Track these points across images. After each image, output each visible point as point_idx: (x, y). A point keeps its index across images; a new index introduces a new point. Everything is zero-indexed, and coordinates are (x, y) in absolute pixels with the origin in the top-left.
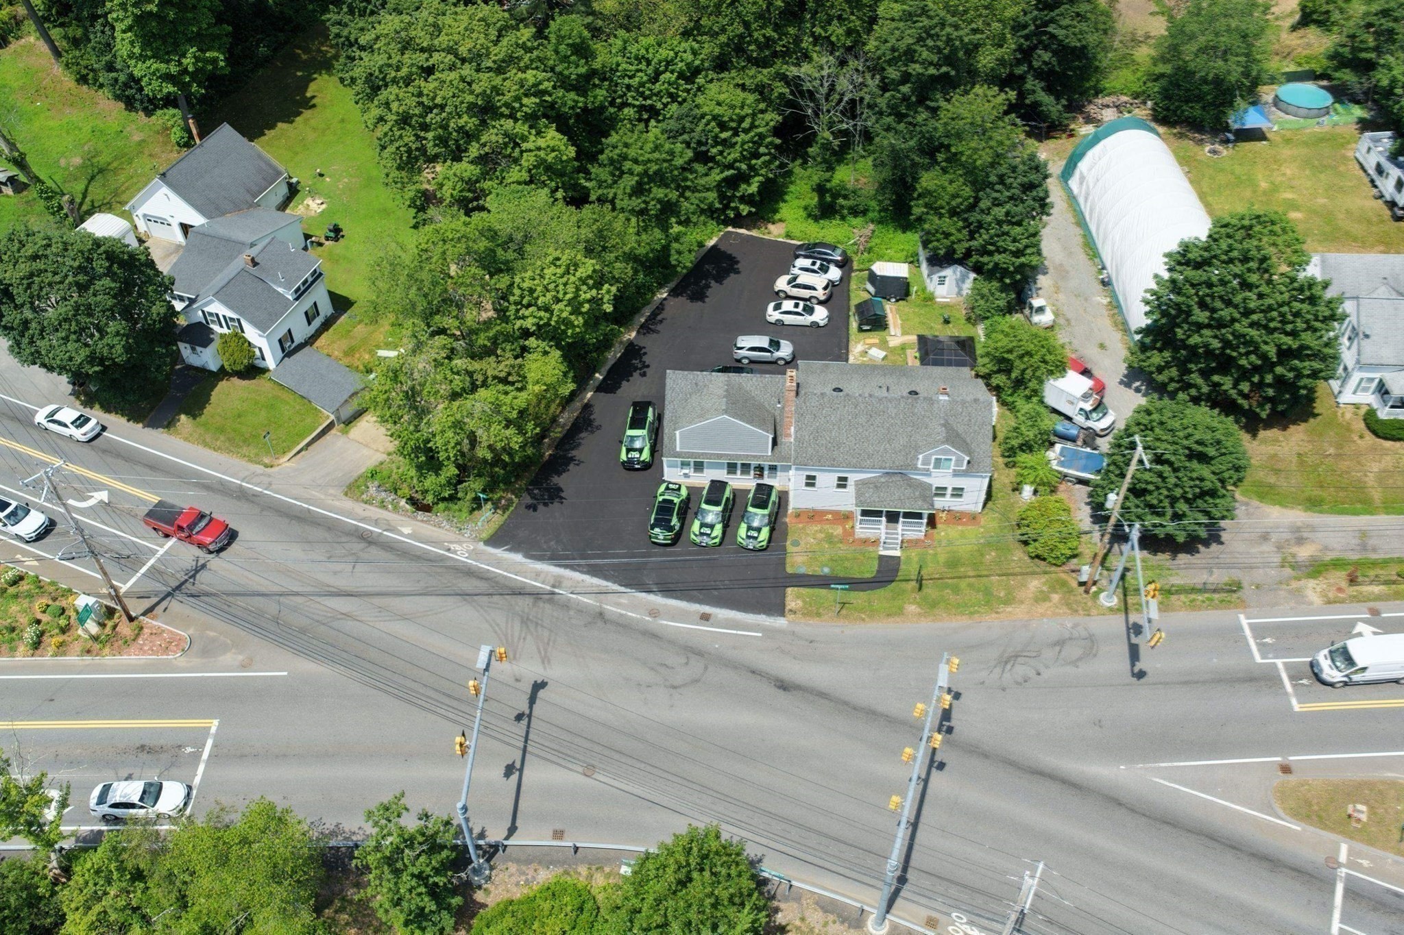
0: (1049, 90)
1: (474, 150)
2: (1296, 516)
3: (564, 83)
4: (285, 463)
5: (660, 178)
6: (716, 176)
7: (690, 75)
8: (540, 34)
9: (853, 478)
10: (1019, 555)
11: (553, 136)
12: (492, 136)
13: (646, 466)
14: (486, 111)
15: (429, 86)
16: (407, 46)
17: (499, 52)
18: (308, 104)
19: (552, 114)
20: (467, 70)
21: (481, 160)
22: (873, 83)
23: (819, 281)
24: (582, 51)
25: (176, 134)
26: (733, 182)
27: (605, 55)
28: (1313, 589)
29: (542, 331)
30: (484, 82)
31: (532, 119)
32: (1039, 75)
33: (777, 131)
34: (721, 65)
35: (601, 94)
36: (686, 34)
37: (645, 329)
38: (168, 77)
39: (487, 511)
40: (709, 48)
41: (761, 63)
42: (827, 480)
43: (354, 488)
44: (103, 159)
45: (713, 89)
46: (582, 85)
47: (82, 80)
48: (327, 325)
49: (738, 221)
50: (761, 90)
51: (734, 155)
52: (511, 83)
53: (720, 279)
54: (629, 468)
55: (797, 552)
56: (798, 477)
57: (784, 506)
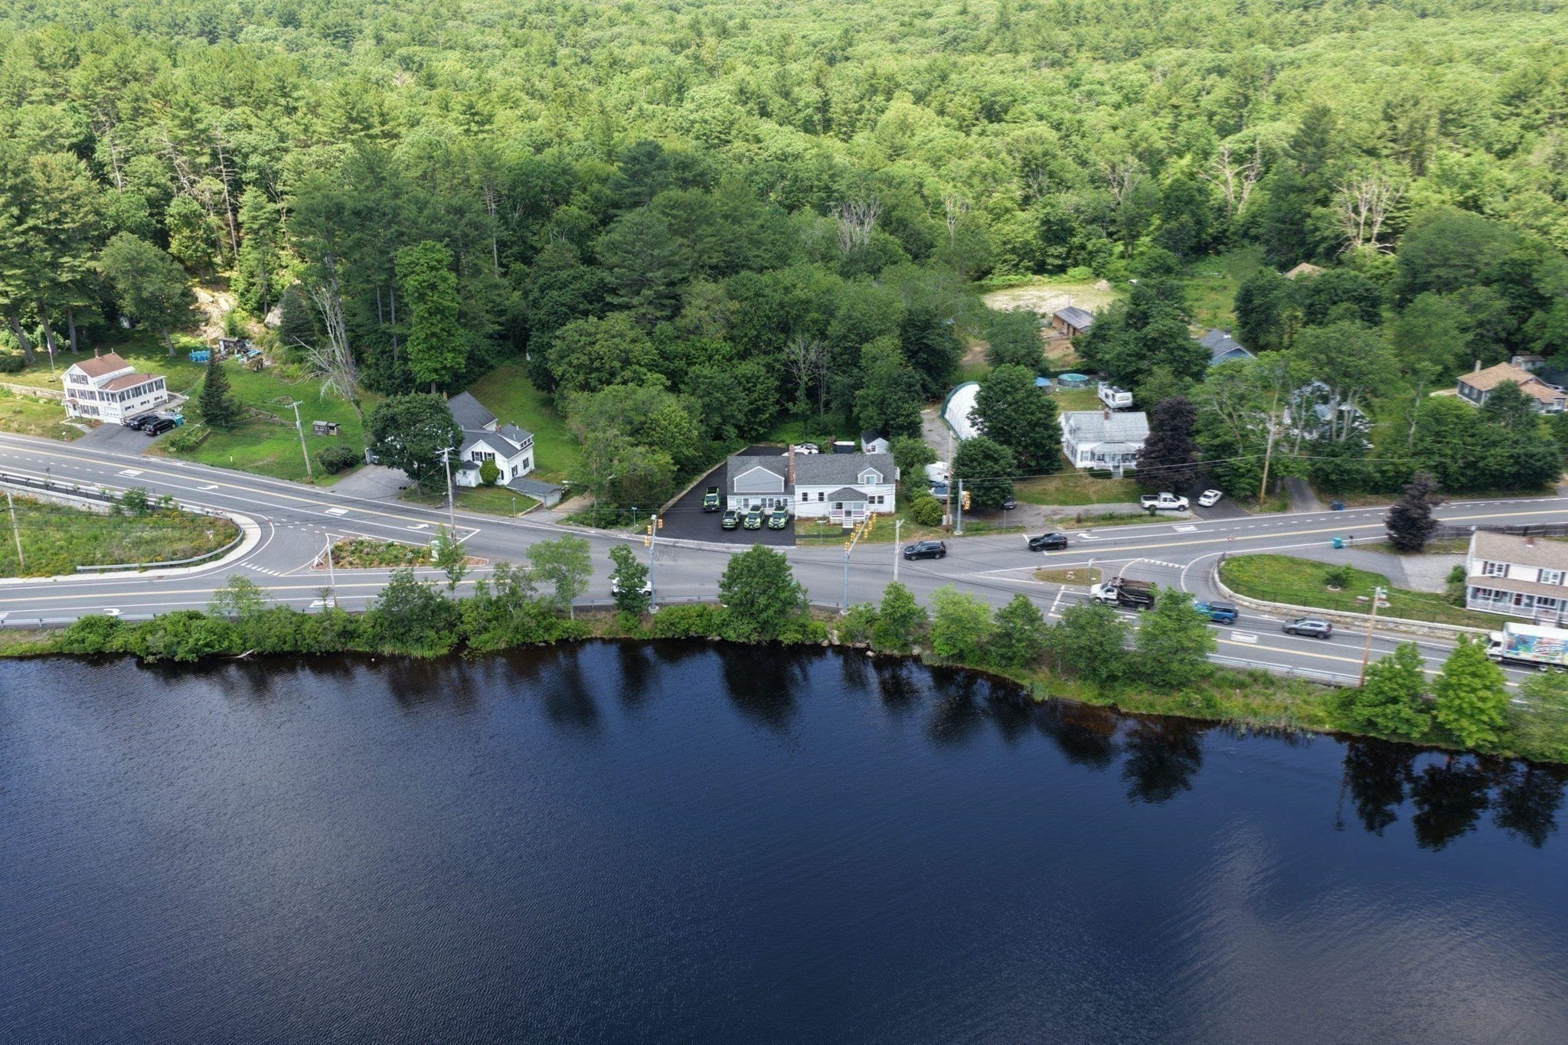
3: (662, 355)
4: (521, 516)
6: (747, 406)
7: (729, 358)
9: (826, 492)
10: (916, 523)
12: (627, 374)
13: (719, 508)
15: (594, 350)
17: (632, 333)
20: (616, 341)
22: (828, 358)
28: (1060, 527)
29: (660, 444)
30: (625, 346)
31: (648, 367)
33: (777, 388)
35: (681, 364)
36: (725, 339)
38: (434, 371)
39: (635, 525)
41: (767, 352)
42: (814, 495)
43: (560, 522)
45: (742, 366)
49: (759, 439)
50: (769, 367)
51: (754, 396)
52: (638, 349)
54: (708, 511)
55: (800, 530)
56: (798, 496)
57: (792, 517)
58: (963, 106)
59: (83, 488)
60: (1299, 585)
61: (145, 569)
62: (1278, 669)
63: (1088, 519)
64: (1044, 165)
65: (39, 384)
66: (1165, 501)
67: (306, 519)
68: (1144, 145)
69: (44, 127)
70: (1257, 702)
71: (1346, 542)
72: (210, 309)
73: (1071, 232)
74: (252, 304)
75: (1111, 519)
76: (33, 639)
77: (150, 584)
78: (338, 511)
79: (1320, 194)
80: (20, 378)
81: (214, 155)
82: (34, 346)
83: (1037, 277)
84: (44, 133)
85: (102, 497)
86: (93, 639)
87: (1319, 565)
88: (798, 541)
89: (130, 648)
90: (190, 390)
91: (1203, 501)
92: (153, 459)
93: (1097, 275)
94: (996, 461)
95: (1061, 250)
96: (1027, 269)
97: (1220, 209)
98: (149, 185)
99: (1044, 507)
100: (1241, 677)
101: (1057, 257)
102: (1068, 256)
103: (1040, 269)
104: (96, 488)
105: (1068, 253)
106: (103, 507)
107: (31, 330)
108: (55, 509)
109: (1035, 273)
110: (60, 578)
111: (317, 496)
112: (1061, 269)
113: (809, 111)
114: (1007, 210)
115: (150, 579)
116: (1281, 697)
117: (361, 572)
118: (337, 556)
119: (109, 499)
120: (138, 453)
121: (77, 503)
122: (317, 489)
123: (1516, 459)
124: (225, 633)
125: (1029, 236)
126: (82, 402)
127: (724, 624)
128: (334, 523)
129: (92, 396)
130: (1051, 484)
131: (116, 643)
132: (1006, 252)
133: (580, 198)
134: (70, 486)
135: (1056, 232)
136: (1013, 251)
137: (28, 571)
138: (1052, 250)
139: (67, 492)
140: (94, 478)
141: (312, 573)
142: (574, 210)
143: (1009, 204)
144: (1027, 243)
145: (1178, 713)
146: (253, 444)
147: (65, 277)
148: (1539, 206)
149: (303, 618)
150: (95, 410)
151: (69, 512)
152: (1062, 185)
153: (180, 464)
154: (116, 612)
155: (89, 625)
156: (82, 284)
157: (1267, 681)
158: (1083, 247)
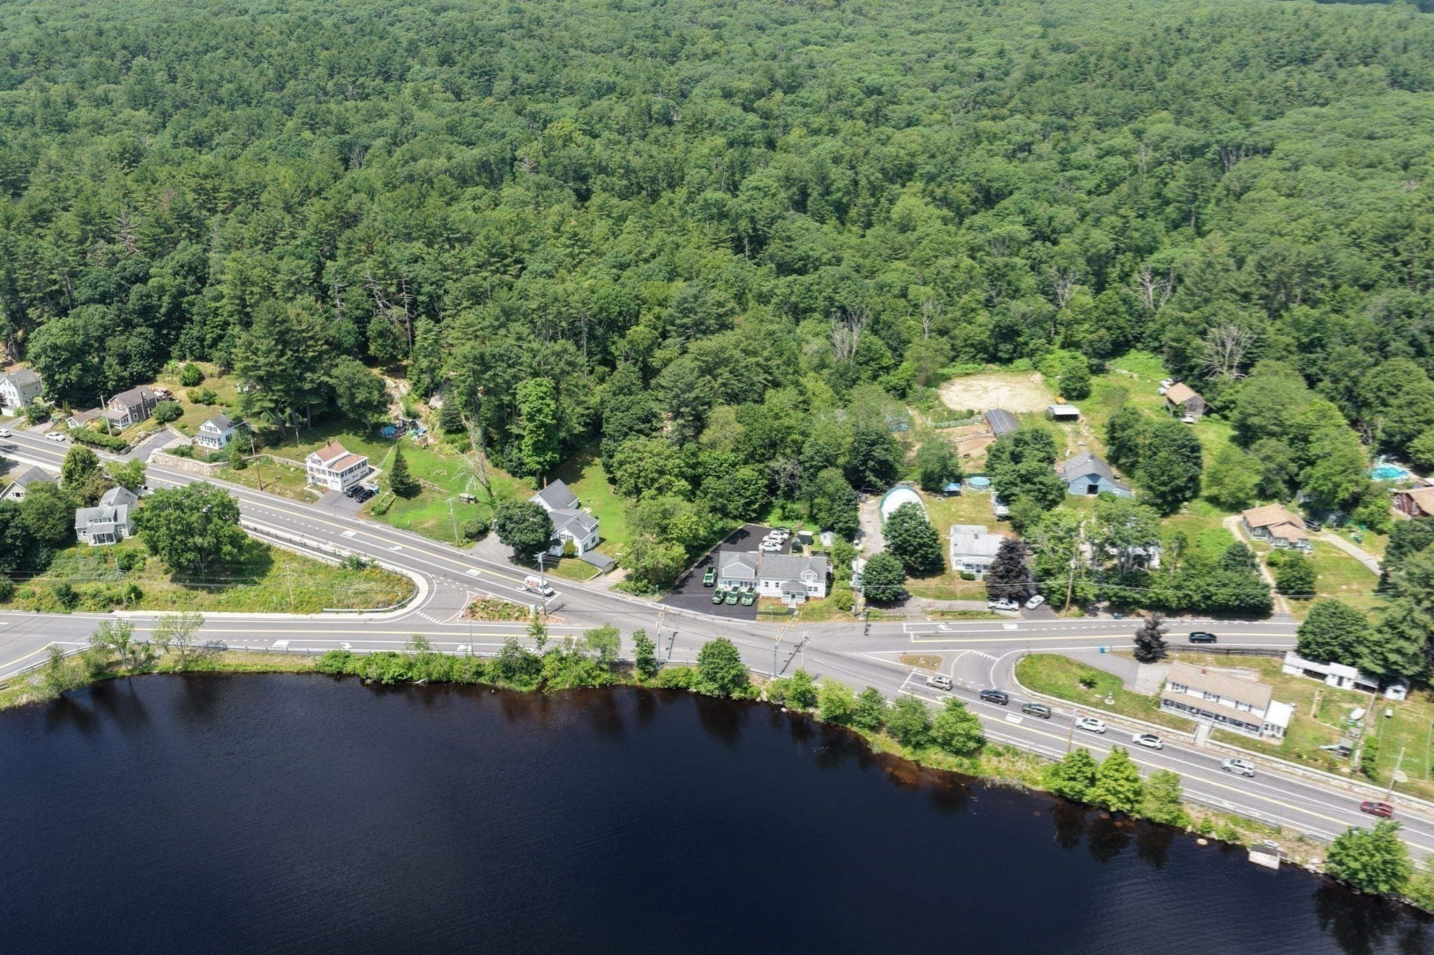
0: (877, 476)
1: (656, 485)
2: (931, 600)
3: (688, 465)
4: (587, 582)
5: (721, 495)
6: (743, 501)
7: (734, 465)
8: (681, 449)
9: (781, 583)
10: (836, 608)
11: (683, 482)
12: (663, 481)
13: (712, 586)
14: (662, 472)
15: (641, 464)
16: (635, 450)
17: (668, 452)
18: (582, 477)
19: (682, 475)
20: (656, 459)
21: (657, 489)
22: (801, 469)
23: (779, 537)
24: (694, 454)
25: (534, 485)
26: (748, 504)
27: (702, 457)
28: (929, 618)
29: (678, 539)
30: (661, 463)
31: (676, 476)
32: (872, 470)
33: (766, 486)
34: (746, 462)
35: (700, 470)
36: (733, 451)
37: (713, 552)
38: (539, 463)
39: (657, 595)
40: (742, 456)
41: (760, 462)
42: (772, 583)
43: (611, 589)
44: (504, 493)
45: (742, 471)
46: (694, 466)
47: (496, 465)
48: (597, 545)
49: (751, 520)
50: (761, 472)
51: (749, 493)
52: (670, 464)
53: (742, 538)
54: (706, 585)
55: (761, 608)
56: (763, 582)
57: (758, 595)
58: (963, 193)
59: (323, 547)
60: (1062, 679)
61: (361, 613)
62: (1023, 745)
63: (948, 613)
64: (1004, 275)
65: (290, 457)
66: (1002, 604)
67: (456, 578)
68: (1093, 250)
69: (294, 274)
70: (1003, 766)
71: (1107, 648)
72: (393, 392)
73: (1018, 334)
74: (421, 391)
75: (964, 614)
76: (304, 662)
77: (364, 625)
78: (474, 572)
79: (1200, 328)
80: (278, 451)
81: (399, 284)
82: (285, 422)
83: (991, 366)
84: (293, 278)
85: (334, 555)
86: (336, 666)
87: (1082, 666)
88: (759, 617)
89: (358, 671)
90: (382, 463)
91: (1029, 605)
92: (362, 522)
93: (1035, 367)
94: (890, 572)
95: (1009, 347)
96: (983, 359)
97: (1140, 316)
98: (357, 308)
99: (924, 600)
100: (1000, 749)
101: (1006, 352)
102: (1014, 351)
103: (993, 358)
104: (329, 547)
105: (1015, 348)
106: (335, 562)
107: (283, 412)
108: (306, 560)
109: (988, 362)
110: (314, 616)
111: (461, 558)
112: (1010, 361)
113: (839, 194)
114: (973, 310)
115: (365, 621)
116: (1021, 765)
117: (487, 624)
118: (472, 610)
119: (339, 556)
120: (351, 516)
121: (319, 557)
122: (462, 552)
123: (1237, 596)
124: (410, 666)
125: (984, 337)
126: (317, 475)
127: (699, 683)
128: (471, 582)
129: (324, 472)
130: (932, 582)
131: (349, 668)
132: (966, 346)
133: (646, 317)
134: (314, 544)
135: (1007, 333)
136: (972, 345)
137: (296, 609)
138: (1001, 347)
139: (313, 549)
140: (328, 538)
141: (458, 623)
142: (641, 328)
143: (974, 305)
144: (982, 342)
145: (955, 770)
146: (421, 508)
147: (307, 386)
148: (1354, 360)
149: (453, 659)
150: (325, 481)
151: (315, 563)
152: (1016, 293)
153: (378, 527)
154: (347, 647)
155: (334, 656)
156: (317, 390)
157: (1016, 753)
158: (1026, 344)
